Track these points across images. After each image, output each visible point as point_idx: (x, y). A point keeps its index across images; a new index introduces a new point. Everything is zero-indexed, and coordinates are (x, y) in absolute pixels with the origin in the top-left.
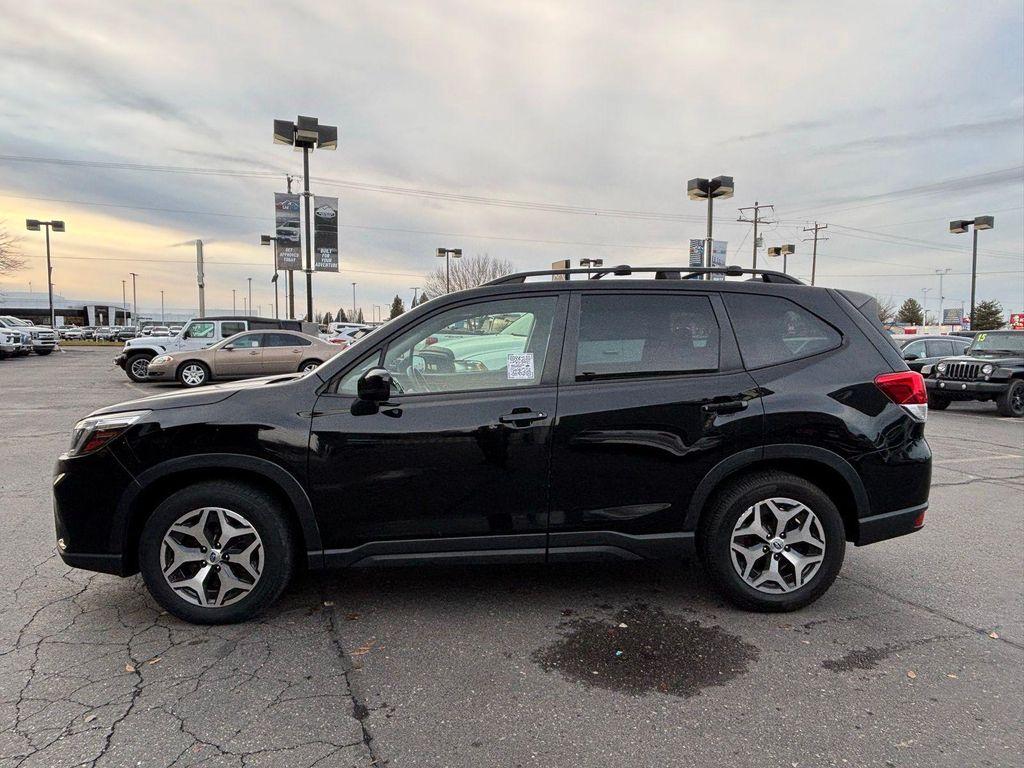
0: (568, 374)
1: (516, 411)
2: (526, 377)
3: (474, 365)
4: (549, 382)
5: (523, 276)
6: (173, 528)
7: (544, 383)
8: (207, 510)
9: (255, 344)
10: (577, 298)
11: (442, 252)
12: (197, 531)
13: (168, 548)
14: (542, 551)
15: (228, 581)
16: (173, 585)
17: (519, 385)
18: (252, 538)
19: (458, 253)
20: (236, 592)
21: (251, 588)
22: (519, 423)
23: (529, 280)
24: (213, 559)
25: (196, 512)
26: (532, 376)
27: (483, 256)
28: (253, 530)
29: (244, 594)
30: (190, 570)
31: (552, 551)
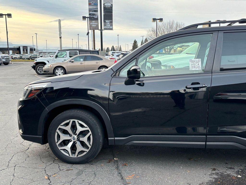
0: (216, 68)
1: (193, 84)
2: (198, 69)
3: (170, 67)
4: (208, 71)
5: (197, 25)
6: (60, 127)
7: (205, 72)
8: (72, 120)
9: (82, 60)
10: (221, 34)
11: (154, 20)
12: (68, 128)
13: (58, 134)
14: (204, 143)
15: (79, 148)
16: (60, 148)
17: (194, 72)
18: (88, 131)
19: (161, 20)
20: (82, 152)
21: (87, 150)
22: (194, 89)
23: (199, 27)
24: (74, 139)
25: (68, 121)
26: (200, 69)
27: (171, 21)
28: (88, 129)
29: (85, 153)
30: (65, 143)
31: (208, 143)
